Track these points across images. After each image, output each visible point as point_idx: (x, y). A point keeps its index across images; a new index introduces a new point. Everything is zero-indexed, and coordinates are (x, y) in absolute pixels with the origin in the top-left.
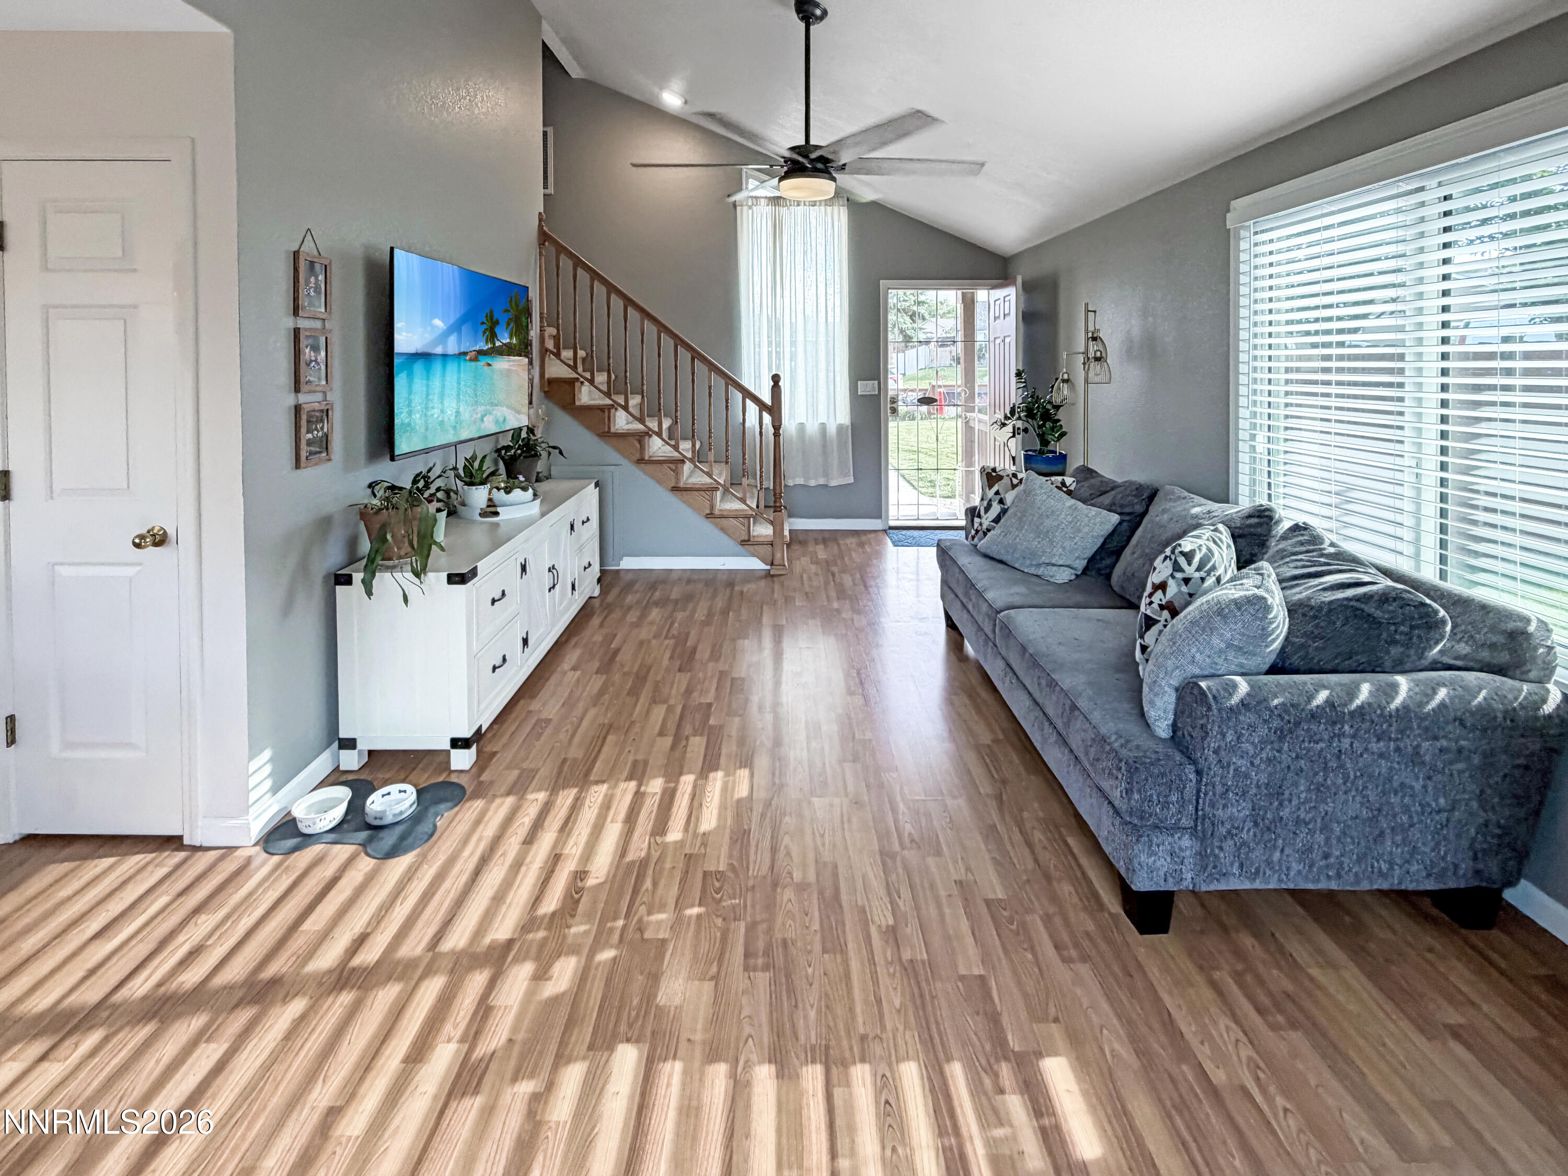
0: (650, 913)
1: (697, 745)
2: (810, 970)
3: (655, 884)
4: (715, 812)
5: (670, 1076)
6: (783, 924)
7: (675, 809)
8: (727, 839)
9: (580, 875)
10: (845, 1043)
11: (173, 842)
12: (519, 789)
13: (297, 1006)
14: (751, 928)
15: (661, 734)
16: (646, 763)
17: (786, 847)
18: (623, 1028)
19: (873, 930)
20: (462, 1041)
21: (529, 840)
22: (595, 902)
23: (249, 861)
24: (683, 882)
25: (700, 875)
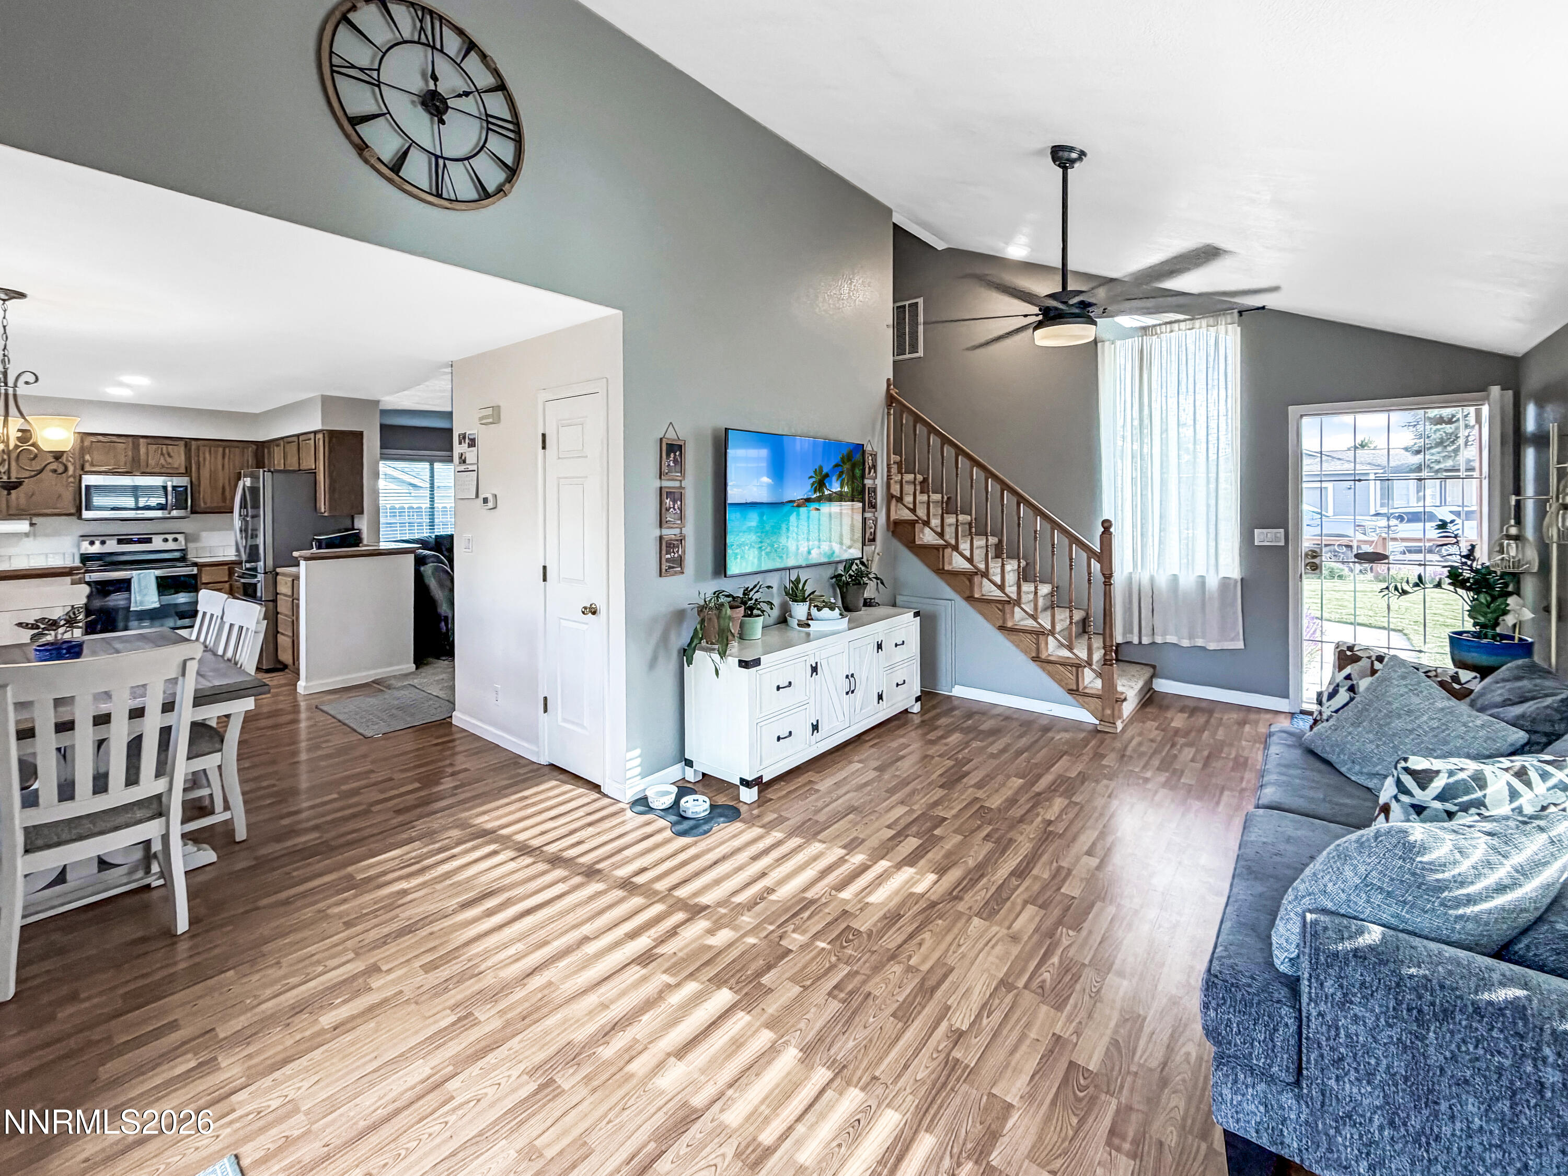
0: (794, 931)
1: (912, 843)
2: (871, 1020)
3: (809, 918)
4: (888, 893)
5: (739, 1020)
6: (877, 984)
7: (859, 879)
8: (881, 913)
9: (770, 891)
10: (859, 1073)
11: (596, 787)
12: (769, 827)
13: (600, 886)
14: (851, 975)
15: (889, 827)
16: (863, 841)
17: (923, 940)
18: (733, 981)
19: (944, 1025)
20: (654, 940)
21: (755, 858)
22: (766, 909)
23: (623, 810)
24: (829, 924)
25: (843, 926)
